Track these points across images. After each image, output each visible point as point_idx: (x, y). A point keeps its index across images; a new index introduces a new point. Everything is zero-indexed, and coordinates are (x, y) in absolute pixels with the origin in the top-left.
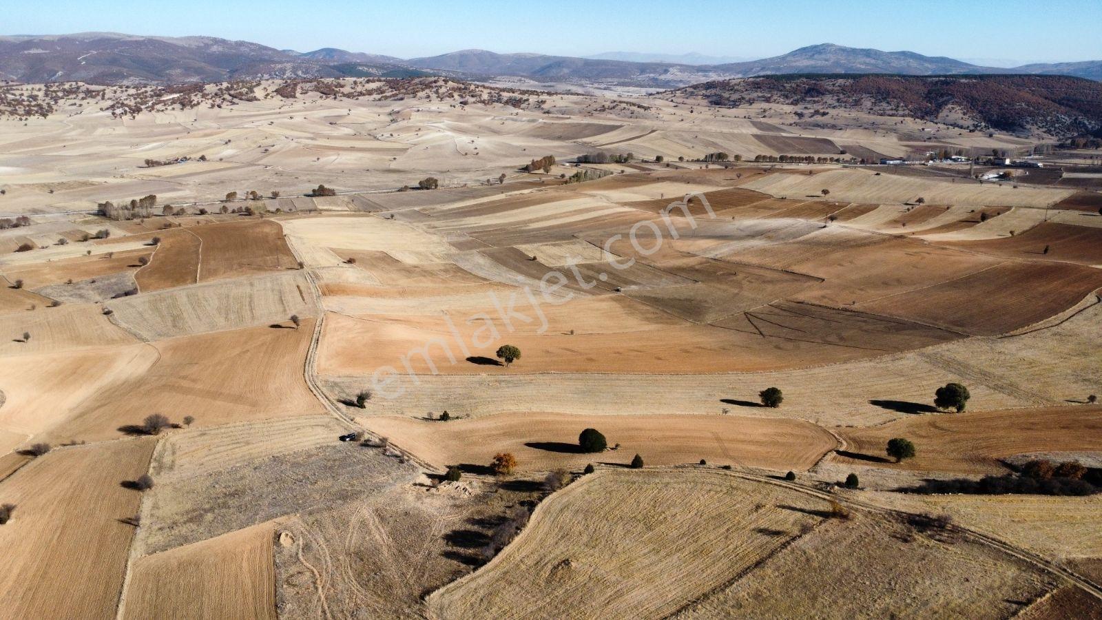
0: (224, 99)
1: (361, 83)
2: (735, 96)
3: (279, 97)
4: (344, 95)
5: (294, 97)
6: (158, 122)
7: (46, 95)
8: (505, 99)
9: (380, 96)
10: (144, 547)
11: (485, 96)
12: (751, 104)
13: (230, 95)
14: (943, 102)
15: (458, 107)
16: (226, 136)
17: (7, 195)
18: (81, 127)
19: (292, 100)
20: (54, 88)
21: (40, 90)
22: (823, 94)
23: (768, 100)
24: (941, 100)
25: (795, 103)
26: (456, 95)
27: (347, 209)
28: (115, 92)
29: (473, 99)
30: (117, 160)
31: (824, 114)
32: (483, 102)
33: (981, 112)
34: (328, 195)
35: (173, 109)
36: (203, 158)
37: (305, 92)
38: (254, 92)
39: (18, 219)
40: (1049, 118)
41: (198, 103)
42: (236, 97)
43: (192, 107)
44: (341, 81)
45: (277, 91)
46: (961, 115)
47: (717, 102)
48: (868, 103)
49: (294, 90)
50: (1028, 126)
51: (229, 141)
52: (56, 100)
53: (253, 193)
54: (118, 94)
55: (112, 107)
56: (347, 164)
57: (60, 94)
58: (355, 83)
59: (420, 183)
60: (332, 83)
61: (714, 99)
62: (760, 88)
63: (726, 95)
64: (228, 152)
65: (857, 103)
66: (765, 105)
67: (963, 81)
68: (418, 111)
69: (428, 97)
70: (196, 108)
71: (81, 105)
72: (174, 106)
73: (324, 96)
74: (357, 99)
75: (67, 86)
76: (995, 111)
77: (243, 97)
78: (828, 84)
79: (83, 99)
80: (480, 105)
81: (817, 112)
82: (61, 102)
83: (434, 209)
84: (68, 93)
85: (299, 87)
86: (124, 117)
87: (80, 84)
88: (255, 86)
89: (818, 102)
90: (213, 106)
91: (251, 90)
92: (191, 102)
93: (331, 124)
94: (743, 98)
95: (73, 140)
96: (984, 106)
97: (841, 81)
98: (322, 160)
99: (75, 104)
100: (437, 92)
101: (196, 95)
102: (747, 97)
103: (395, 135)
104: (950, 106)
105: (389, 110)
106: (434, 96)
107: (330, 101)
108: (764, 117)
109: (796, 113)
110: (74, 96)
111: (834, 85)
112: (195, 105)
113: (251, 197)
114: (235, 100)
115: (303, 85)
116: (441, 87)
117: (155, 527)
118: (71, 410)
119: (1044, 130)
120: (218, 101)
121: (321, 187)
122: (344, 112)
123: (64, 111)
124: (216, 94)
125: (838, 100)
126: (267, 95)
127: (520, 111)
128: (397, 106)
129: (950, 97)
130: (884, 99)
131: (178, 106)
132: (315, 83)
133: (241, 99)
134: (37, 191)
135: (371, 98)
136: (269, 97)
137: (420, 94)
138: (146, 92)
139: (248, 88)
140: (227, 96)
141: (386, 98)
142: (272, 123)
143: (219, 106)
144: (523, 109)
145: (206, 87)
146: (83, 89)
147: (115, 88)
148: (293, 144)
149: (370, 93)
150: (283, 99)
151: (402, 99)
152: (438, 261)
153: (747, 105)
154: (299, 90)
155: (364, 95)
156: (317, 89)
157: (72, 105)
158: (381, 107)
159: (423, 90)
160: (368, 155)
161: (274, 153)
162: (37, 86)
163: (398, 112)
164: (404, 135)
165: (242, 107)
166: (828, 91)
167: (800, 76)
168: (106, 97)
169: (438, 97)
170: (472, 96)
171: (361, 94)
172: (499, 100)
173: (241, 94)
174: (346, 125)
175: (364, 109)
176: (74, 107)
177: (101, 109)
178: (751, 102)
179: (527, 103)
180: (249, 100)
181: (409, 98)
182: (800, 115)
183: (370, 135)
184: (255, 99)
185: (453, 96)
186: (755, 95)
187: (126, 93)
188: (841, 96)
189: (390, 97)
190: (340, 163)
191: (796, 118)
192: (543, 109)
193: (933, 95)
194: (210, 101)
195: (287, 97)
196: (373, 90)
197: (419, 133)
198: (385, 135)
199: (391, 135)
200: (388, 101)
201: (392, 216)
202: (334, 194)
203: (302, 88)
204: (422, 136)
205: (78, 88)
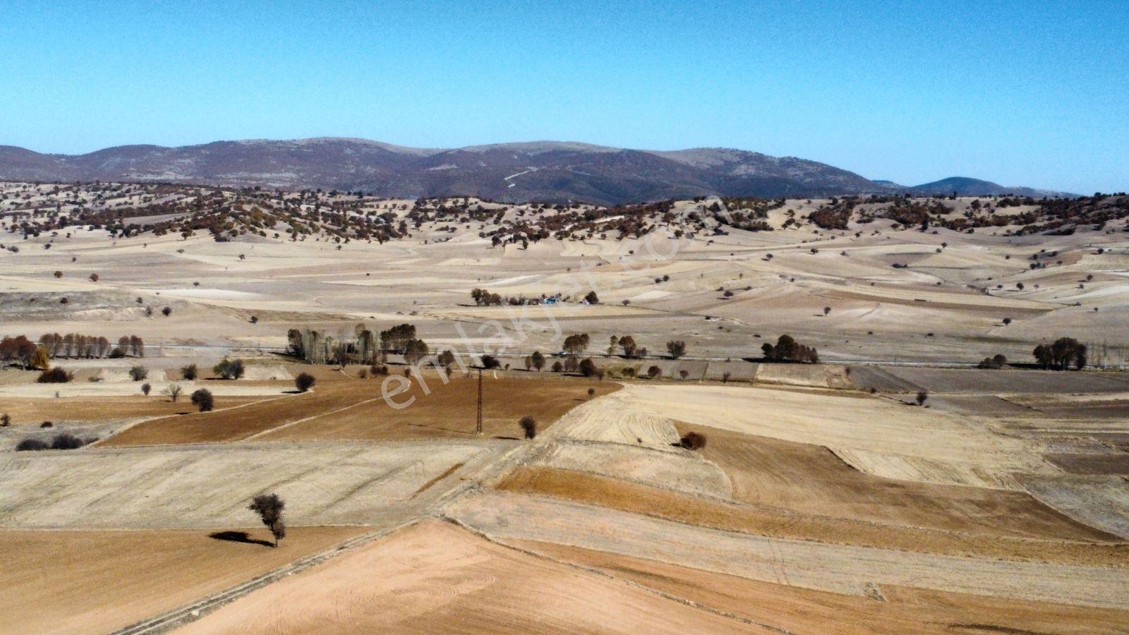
0: (703, 225)
1: (988, 205)
3: (814, 227)
4: (944, 224)
5: (844, 227)
6: (565, 254)
7: (410, 216)
9: (1020, 227)
13: (717, 218)
16: (660, 272)
19: (836, 232)
20: (429, 206)
21: (404, 207)
27: (825, 384)
28: (522, 213)
34: (798, 362)
35: (604, 237)
36: (592, 298)
37: (866, 219)
38: (766, 216)
41: (652, 229)
42: (727, 223)
43: (638, 235)
44: (947, 202)
45: (812, 218)
49: (846, 215)
51: (666, 278)
52: (419, 222)
53: (626, 341)
54: (526, 216)
55: (502, 232)
56: (892, 323)
57: (431, 215)
58: (976, 205)
60: (926, 205)
64: (655, 293)
68: (1101, 251)
70: (645, 236)
71: (453, 230)
72: (608, 233)
73: (902, 226)
74: (971, 232)
75: (448, 204)
77: (742, 224)
79: (463, 220)
82: (425, 226)
83: (1050, 398)
84: (443, 212)
85: (856, 209)
86: (509, 246)
87: (472, 200)
88: (771, 208)
90: (678, 234)
91: (762, 213)
92: (640, 225)
93: (896, 266)
98: (834, 313)
99: (447, 229)
101: (652, 217)
103: (1028, 287)
105: (1035, 250)
107: (912, 233)
110: (452, 217)
112: (645, 232)
113: (620, 350)
114: (725, 227)
115: (867, 207)
120: (690, 228)
121: (786, 342)
122: (931, 248)
124: (691, 217)
126: (789, 222)
128: (1053, 245)
131: (615, 233)
132: (892, 204)
133: (736, 226)
134: (232, 317)
135: (1002, 230)
136: (793, 226)
137: (1112, 224)
138: (575, 214)
139: (756, 209)
140: (710, 222)
141: (1035, 230)
142: (770, 256)
143: (690, 236)
145: (677, 204)
146: (474, 207)
147: (524, 207)
148: (791, 288)
149: (1001, 222)
150: (820, 230)
151: (1069, 232)
154: (855, 215)
155: (988, 225)
156: (893, 214)
157: (442, 229)
158: (1018, 245)
159: (1120, 216)
160: (949, 314)
161: (741, 300)
162: (400, 203)
163: (1052, 254)
165: (736, 238)
168: (503, 218)
171: (982, 223)
173: (739, 217)
174: (927, 270)
175: (979, 248)
176: (443, 232)
177: (482, 235)
180: (750, 229)
181: (1084, 231)
183: (973, 287)
184: (765, 227)
187: (538, 215)
189: (1044, 228)
190: (871, 321)
194: (677, 228)
195: (829, 227)
196: (1014, 217)
197: (1087, 285)
198: (1006, 287)
199: (1020, 286)
200: (1038, 236)
201: (922, 398)
202: (814, 360)
203: (862, 212)
204: (1092, 290)
205: (465, 206)
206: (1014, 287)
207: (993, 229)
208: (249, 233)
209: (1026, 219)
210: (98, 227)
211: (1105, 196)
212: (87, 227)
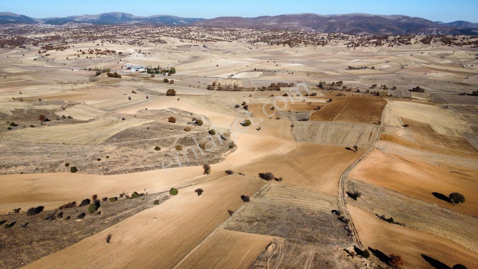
0: (395, 43)
1: (467, 38)
3: (422, 43)
4: (455, 44)
5: (429, 44)
6: (364, 51)
7: (328, 38)
9: (475, 46)
10: (226, 225)
13: (399, 41)
16: (387, 59)
17: (293, 74)
18: (334, 51)
19: (427, 45)
20: (331, 35)
21: (326, 35)
27: (426, 100)
28: (353, 38)
30: (339, 65)
34: (420, 92)
35: (372, 46)
36: (373, 68)
37: (435, 42)
38: (410, 40)
39: (291, 84)
41: (383, 44)
42: (401, 42)
43: (380, 45)
44: (456, 37)
45: (422, 41)
49: (430, 40)
51: (388, 62)
52: (330, 40)
53: (385, 86)
54: (354, 38)
55: (349, 43)
56: (440, 78)
57: (332, 37)
58: (464, 38)
59: (473, 92)
60: (451, 38)
64: (386, 66)
70: (382, 46)
71: (338, 42)
72: (373, 45)
73: (444, 44)
74: (461, 46)
75: (336, 35)
77: (404, 43)
79: (340, 40)
82: (331, 40)
83: (474, 107)
84: (335, 37)
86: (351, 48)
87: (341, 34)
88: (412, 38)
90: (389, 46)
91: (409, 40)
92: (381, 43)
93: (441, 57)
95: (328, 56)
98: (427, 74)
99: (336, 42)
101: (384, 41)
103: (474, 66)
107: (446, 47)
110: (337, 38)
112: (382, 45)
113: (383, 87)
114: (401, 44)
115: (435, 38)
117: (236, 219)
118: (252, 161)
120: (392, 43)
121: (418, 88)
122: (451, 52)
123: (331, 44)
124: (393, 41)
126: (416, 42)
131: (375, 45)
132: (442, 38)
133: (403, 43)
136: (417, 43)
138: (365, 38)
139: (408, 38)
140: (397, 42)
142: (412, 55)
143: (392, 46)
145: (390, 37)
146: (341, 36)
147: (353, 36)
148: (417, 66)
149: (470, 43)
150: (423, 44)
152: (457, 135)
154: (432, 40)
155: (466, 44)
156: (442, 40)
158: (473, 51)
160: (453, 75)
161: (406, 68)
162: (326, 34)
165: (403, 47)
168: (349, 39)
173: (404, 41)
174: (449, 59)
175: (463, 51)
176: (335, 43)
177: (344, 44)
180: (406, 44)
183: (460, 65)
184: (410, 44)
187: (356, 38)
190: (435, 77)
194: (389, 43)
195: (426, 44)
196: (473, 42)
198: (469, 65)
203: (434, 40)
205: (340, 35)
206: (471, 66)
208: (297, 45)
210: (265, 42)
212: (263, 42)
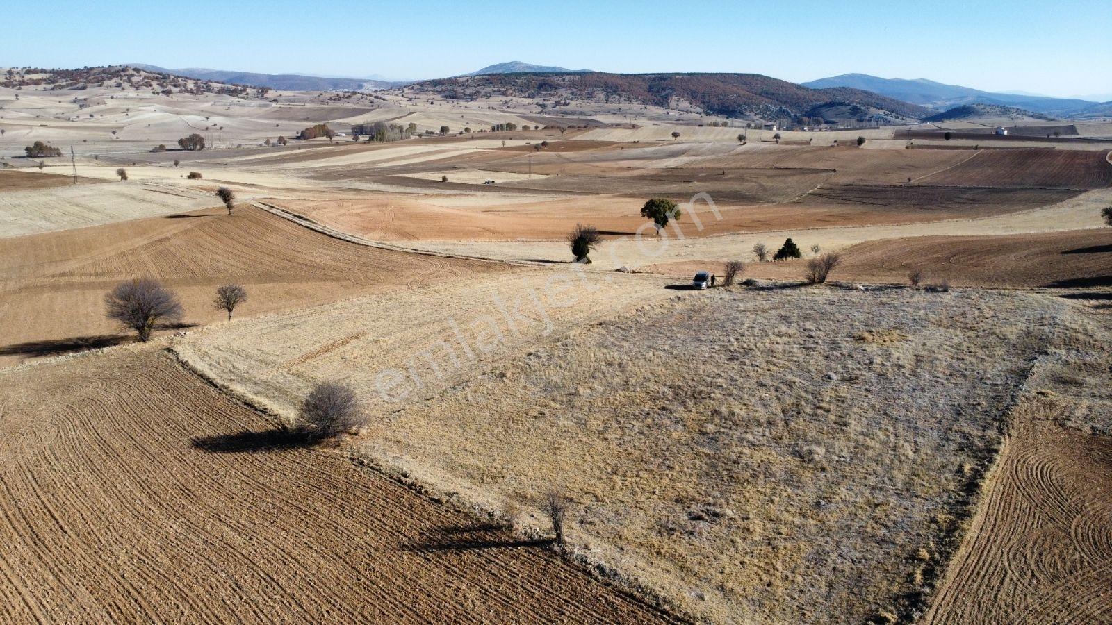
2: (469, 91)
8: (217, 89)
9: (52, 86)
11: (190, 85)
12: (489, 97)
14: (667, 95)
15: (163, 96)
22: (556, 88)
23: (504, 94)
24: (664, 93)
25: (532, 96)
26: (154, 84)
29: (177, 89)
31: (566, 104)
32: (191, 92)
33: (703, 102)
40: (761, 106)
46: (690, 105)
47: (453, 97)
48: (601, 95)
50: (747, 113)
61: (447, 93)
62: (491, 83)
63: (459, 90)
65: (590, 96)
66: (504, 98)
67: (677, 77)
68: (112, 97)
69: (119, 85)
74: (20, 88)
76: (714, 101)
78: (559, 80)
80: (186, 94)
81: (558, 103)
89: (553, 95)
94: (478, 92)
96: (703, 97)
97: (568, 77)
100: (129, 81)
102: (483, 92)
104: (674, 97)
105: (72, 98)
106: (126, 85)
108: (508, 107)
109: (537, 104)
111: (564, 80)
116: (133, 75)
119: (760, 116)
125: (572, 93)
127: (240, 100)
128: (80, 95)
129: (671, 91)
130: (615, 92)
135: (40, 87)
137: (107, 83)
141: (61, 87)
144: (243, 98)
151: (84, 88)
153: (484, 99)
155: (28, 84)
159: (109, 79)
163: (85, 99)
164: (108, 117)
166: (560, 85)
167: (527, 74)
169: (132, 86)
170: (175, 86)
171: (23, 83)
172: (209, 90)
178: (488, 95)
179: (244, 93)
181: (92, 87)
182: (543, 106)
185: (151, 85)
186: (489, 89)
188: (574, 90)
189: (67, 86)
191: (540, 109)
192: (267, 98)
193: (655, 89)
197: (130, 114)
198: (81, 118)
199: (92, 116)
200: (65, 90)
201: (176, 164)
202: (59, 155)
204: (133, 116)
206: (88, 117)
207: (33, 87)
209: (47, 81)
211: (92, 69)
